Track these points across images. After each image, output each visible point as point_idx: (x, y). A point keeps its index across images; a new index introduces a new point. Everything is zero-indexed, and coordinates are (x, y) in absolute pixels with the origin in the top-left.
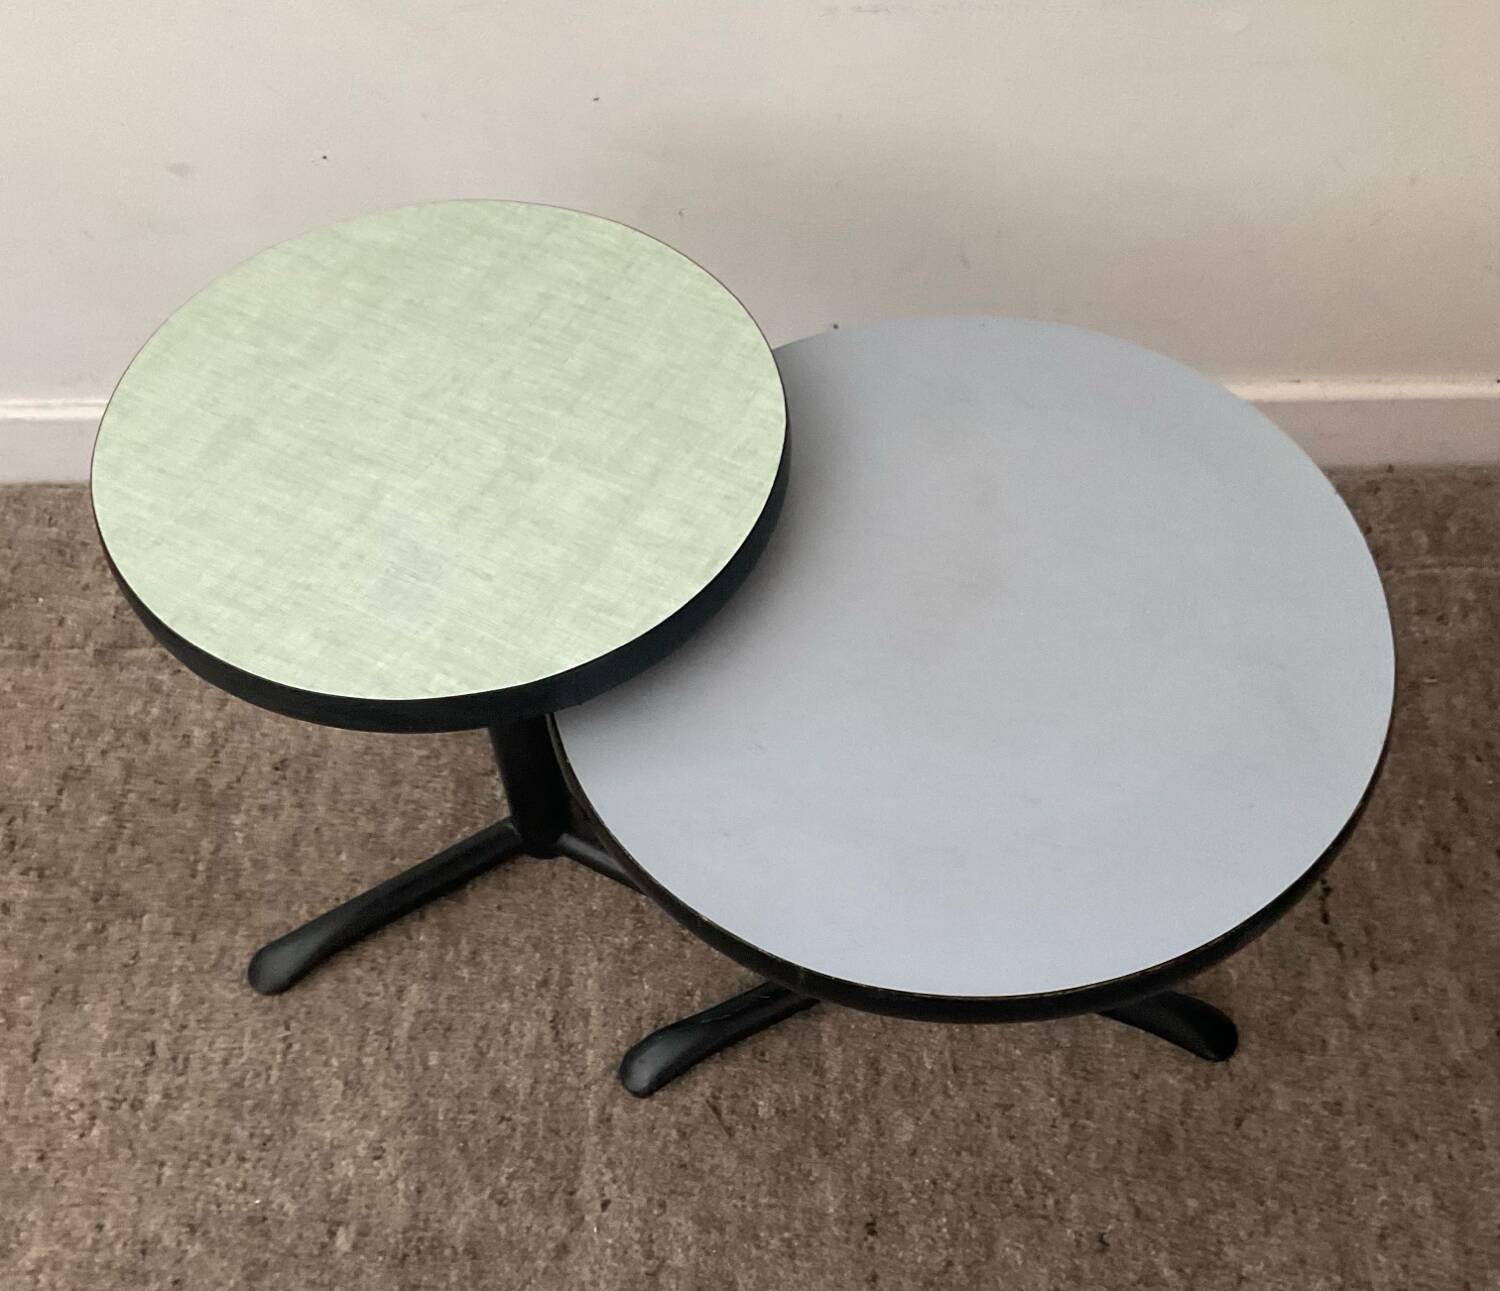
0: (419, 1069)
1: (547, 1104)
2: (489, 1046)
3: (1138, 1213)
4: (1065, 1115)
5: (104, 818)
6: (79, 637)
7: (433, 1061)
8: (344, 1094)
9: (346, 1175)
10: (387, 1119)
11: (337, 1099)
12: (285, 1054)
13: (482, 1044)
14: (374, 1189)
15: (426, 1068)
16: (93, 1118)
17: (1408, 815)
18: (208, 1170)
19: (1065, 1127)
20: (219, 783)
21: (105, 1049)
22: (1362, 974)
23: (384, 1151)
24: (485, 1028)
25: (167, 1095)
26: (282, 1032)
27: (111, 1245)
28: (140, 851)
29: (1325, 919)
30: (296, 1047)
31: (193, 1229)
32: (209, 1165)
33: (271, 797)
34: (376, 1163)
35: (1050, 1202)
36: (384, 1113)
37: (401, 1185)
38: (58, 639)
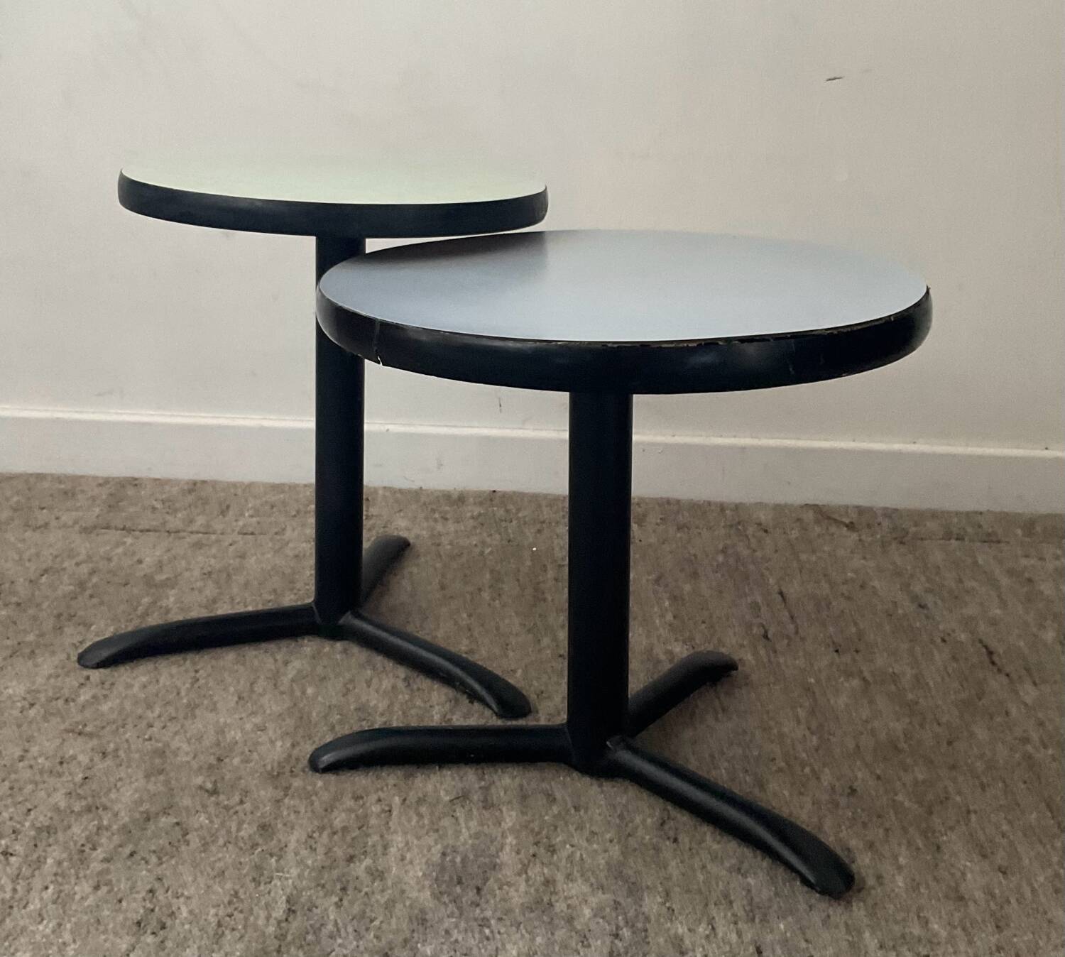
0: (298, 693)
1: (400, 713)
2: (355, 688)
3: (879, 778)
4: (812, 733)
5: (72, 588)
6: (70, 523)
7: (310, 691)
8: (237, 703)
9: (235, 738)
10: (270, 715)
11: (232, 704)
12: (192, 684)
13: (350, 687)
14: (257, 744)
15: (304, 692)
16: (32, 705)
17: (1042, 627)
18: (121, 730)
19: (815, 739)
20: (160, 578)
21: (50, 676)
22: (1028, 687)
23: (266, 727)
24: (352, 681)
25: (94, 697)
26: (193, 674)
27: (35, 758)
28: (95, 600)
29: (993, 663)
30: (202, 682)
31: (104, 754)
32: (123, 727)
33: (199, 584)
34: (259, 733)
35: (807, 770)
36: (268, 712)
37: (279, 744)
38: (54, 523)
